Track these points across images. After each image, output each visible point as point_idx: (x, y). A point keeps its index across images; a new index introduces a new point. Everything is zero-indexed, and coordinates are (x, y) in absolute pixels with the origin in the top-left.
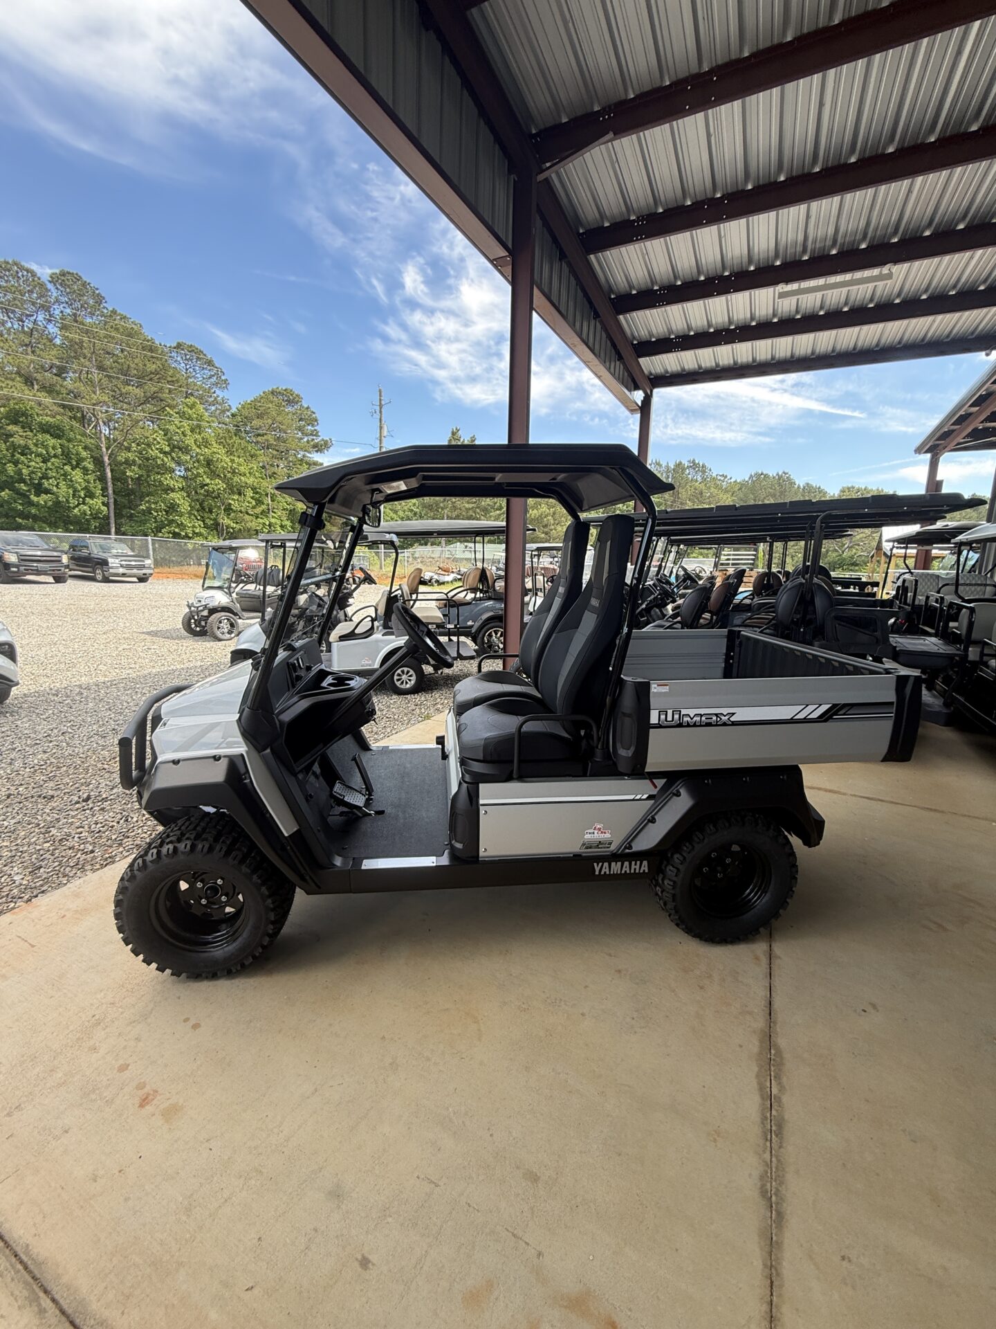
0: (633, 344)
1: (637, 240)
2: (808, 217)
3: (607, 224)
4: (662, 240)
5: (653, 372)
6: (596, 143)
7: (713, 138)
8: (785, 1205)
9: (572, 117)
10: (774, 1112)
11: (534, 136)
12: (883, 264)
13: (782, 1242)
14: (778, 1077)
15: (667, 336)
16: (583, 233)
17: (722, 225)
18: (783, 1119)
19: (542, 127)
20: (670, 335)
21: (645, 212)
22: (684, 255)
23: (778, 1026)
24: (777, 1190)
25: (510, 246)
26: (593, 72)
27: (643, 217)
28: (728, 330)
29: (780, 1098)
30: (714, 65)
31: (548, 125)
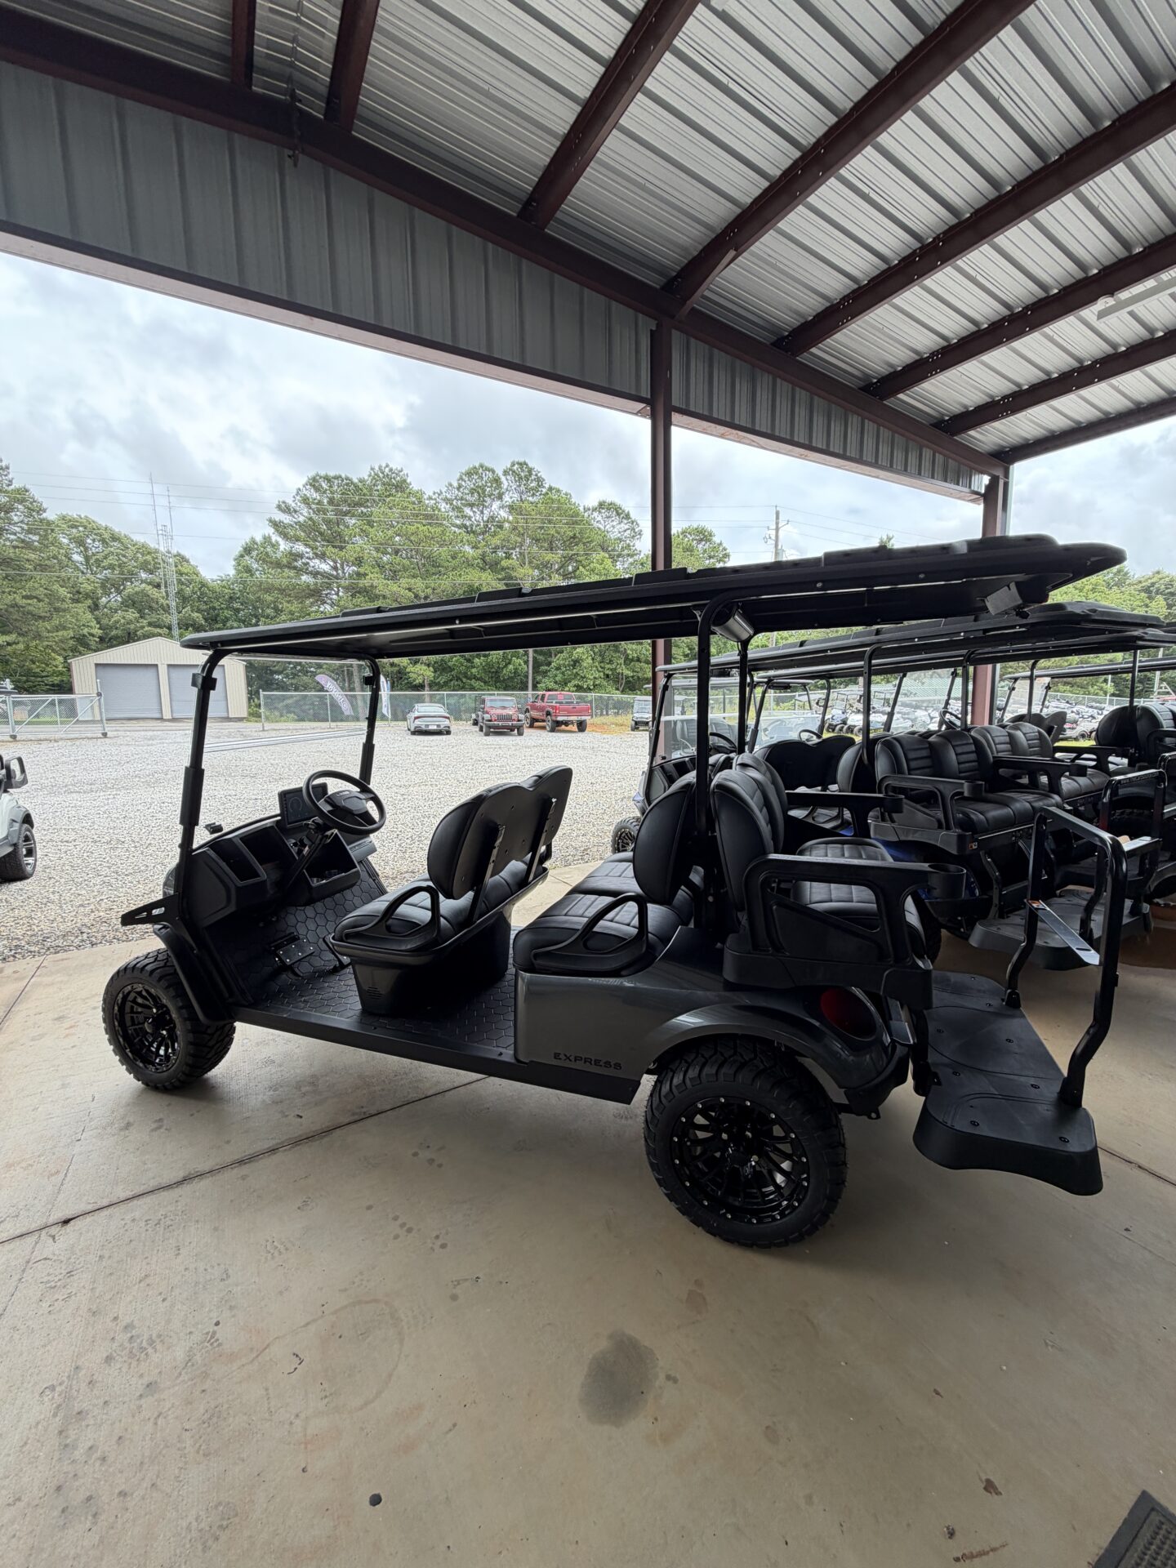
0: (941, 422)
1: (843, 324)
3: (810, 318)
9: (701, 247)
11: (677, 278)
15: (989, 400)
16: (788, 336)
17: (956, 262)
19: (679, 268)
20: (991, 396)
21: (846, 291)
22: (934, 313)
25: (646, 396)
27: (843, 298)
28: (1083, 369)
30: (815, 140)
31: (683, 265)
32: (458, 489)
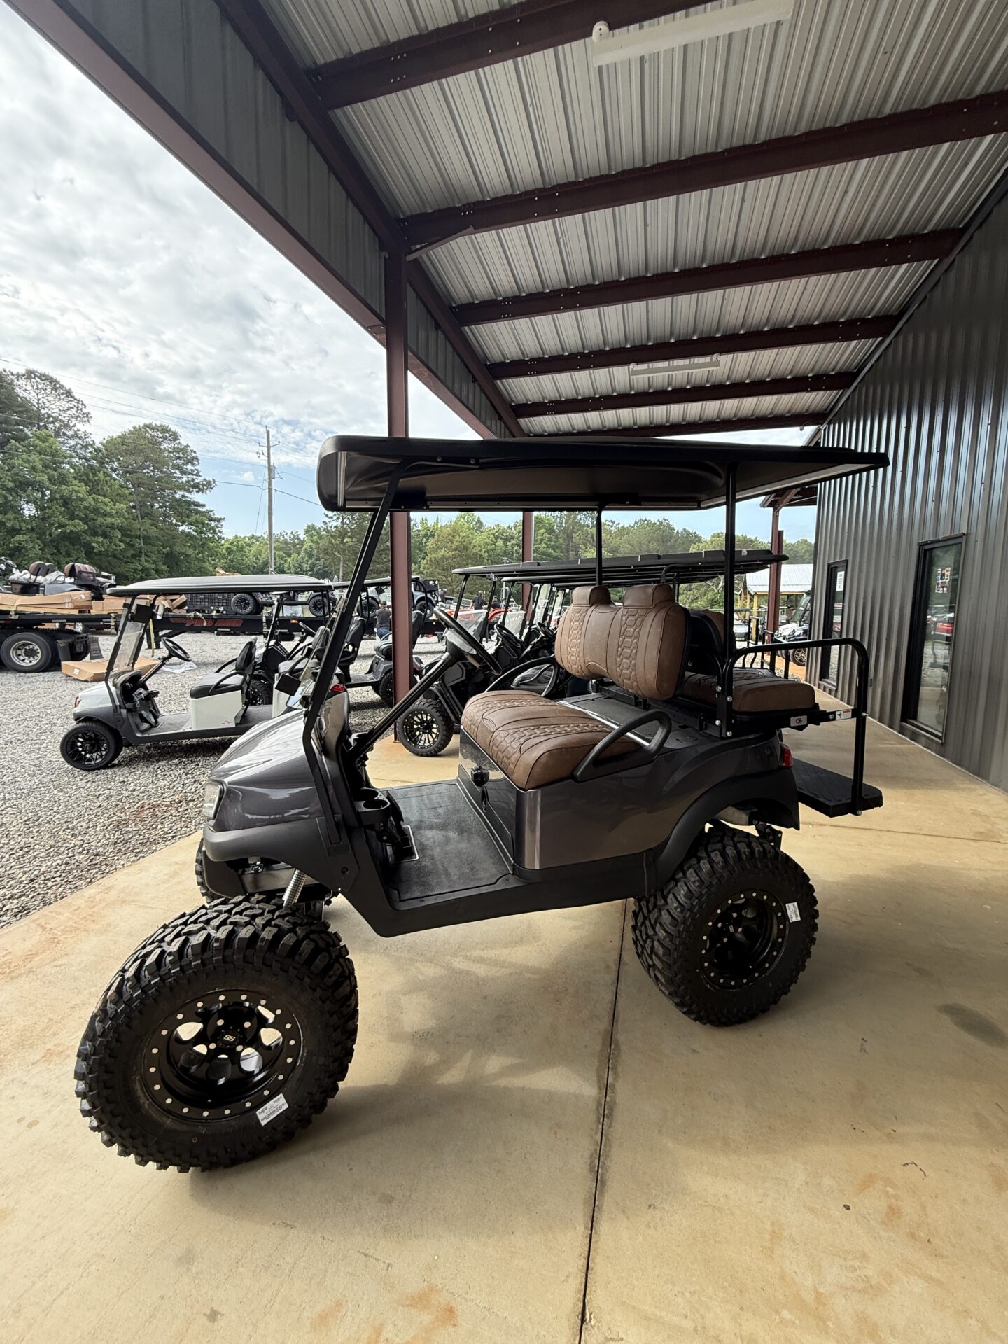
0: (511, 405)
1: (504, 317)
2: (648, 311)
3: (477, 302)
4: (528, 319)
5: (532, 430)
6: (459, 233)
7: (561, 241)
8: (608, 1174)
9: (436, 208)
10: (608, 1099)
11: (404, 220)
12: (711, 353)
13: (602, 1205)
14: (615, 1068)
15: (542, 400)
16: (455, 308)
17: (578, 312)
18: (615, 1103)
19: (409, 213)
20: (544, 399)
21: (510, 294)
22: (548, 333)
23: (619, 1024)
24: (604, 1163)
25: (384, 317)
26: (451, 174)
27: (508, 298)
28: (593, 399)
29: (614, 1086)
30: (555, 183)
31: (414, 213)
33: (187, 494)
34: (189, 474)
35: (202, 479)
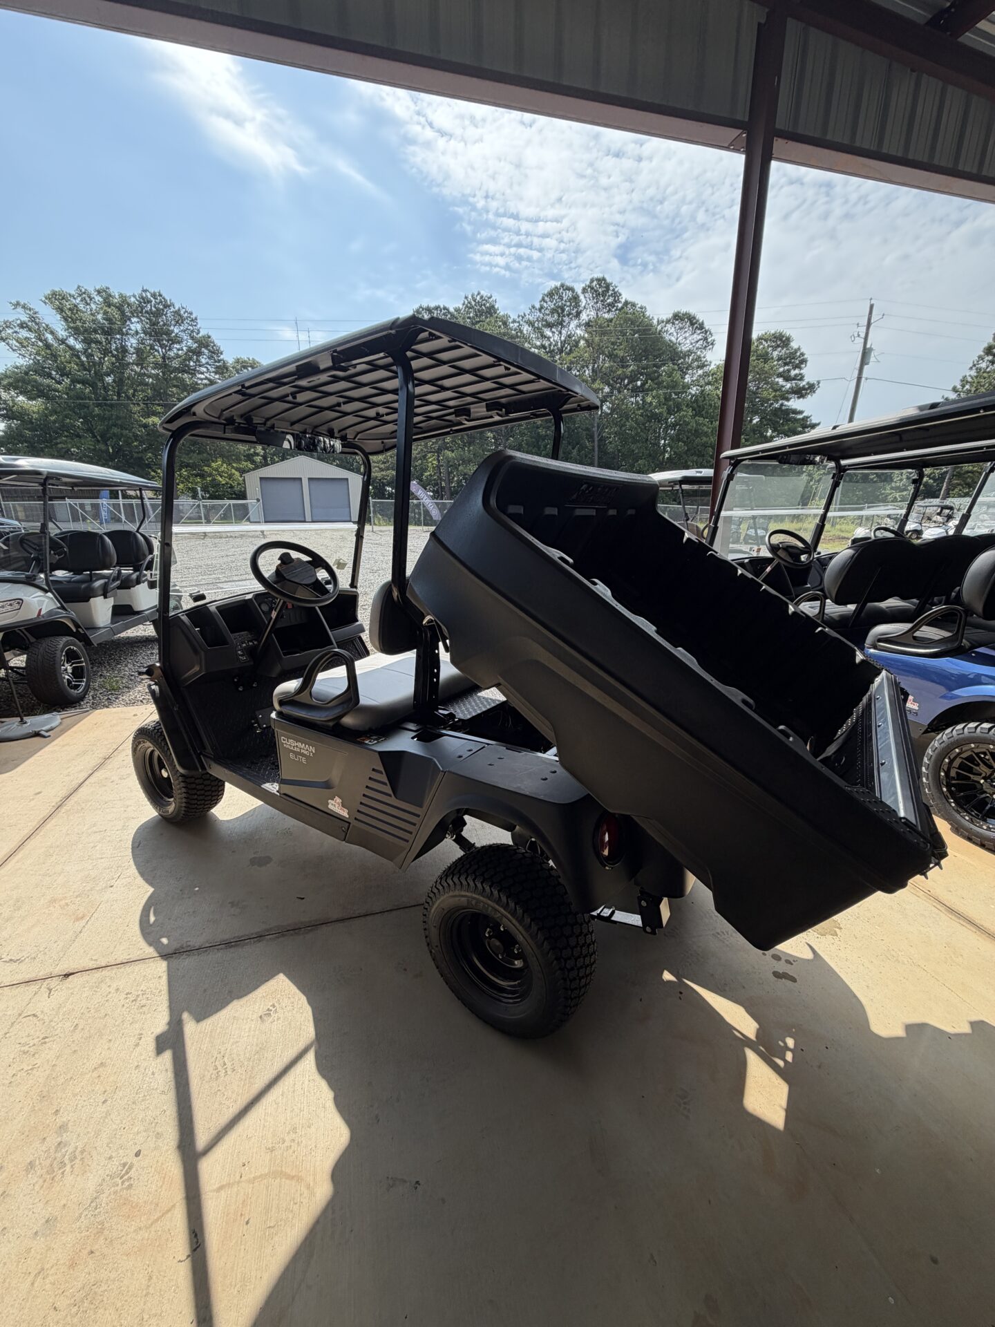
25: (746, 120)
32: (540, 310)
33: (786, 403)
34: (794, 379)
35: (804, 383)
